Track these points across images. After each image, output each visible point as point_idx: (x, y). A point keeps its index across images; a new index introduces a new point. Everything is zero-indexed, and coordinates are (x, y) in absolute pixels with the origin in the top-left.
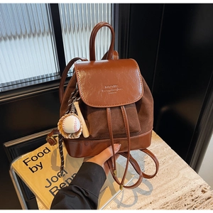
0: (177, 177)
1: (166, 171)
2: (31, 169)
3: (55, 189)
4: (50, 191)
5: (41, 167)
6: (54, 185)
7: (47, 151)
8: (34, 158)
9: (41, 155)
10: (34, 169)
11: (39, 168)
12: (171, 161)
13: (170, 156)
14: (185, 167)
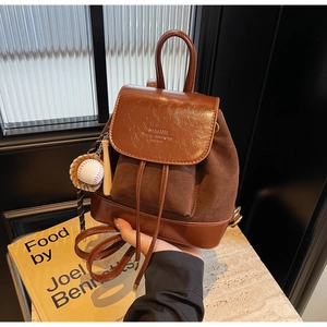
0: (260, 309)
1: (244, 296)
2: (34, 259)
3: (62, 295)
4: (53, 297)
5: (50, 257)
6: (61, 288)
7: (63, 234)
8: (43, 242)
9: (53, 238)
10: (38, 259)
11: (46, 258)
12: (255, 281)
13: (256, 272)
14: (277, 295)
